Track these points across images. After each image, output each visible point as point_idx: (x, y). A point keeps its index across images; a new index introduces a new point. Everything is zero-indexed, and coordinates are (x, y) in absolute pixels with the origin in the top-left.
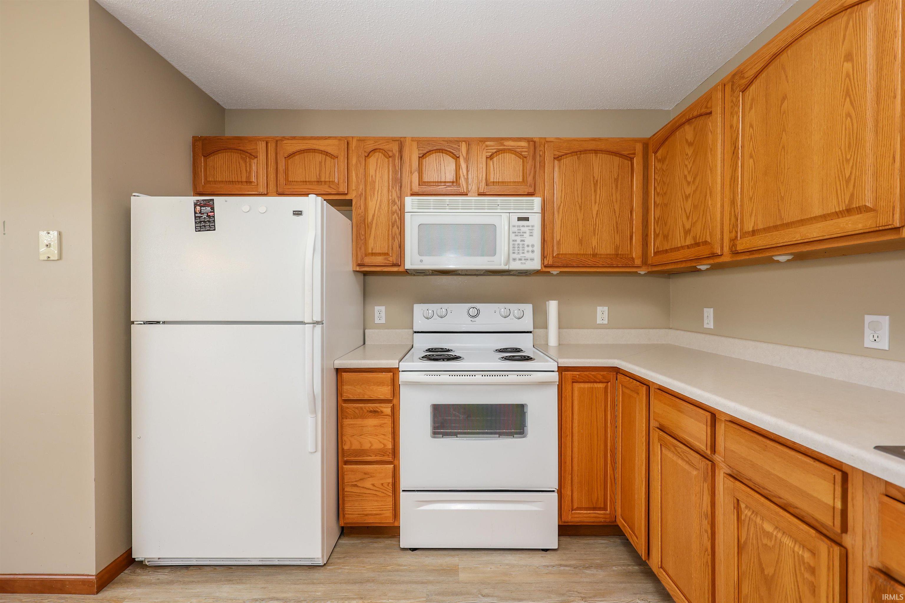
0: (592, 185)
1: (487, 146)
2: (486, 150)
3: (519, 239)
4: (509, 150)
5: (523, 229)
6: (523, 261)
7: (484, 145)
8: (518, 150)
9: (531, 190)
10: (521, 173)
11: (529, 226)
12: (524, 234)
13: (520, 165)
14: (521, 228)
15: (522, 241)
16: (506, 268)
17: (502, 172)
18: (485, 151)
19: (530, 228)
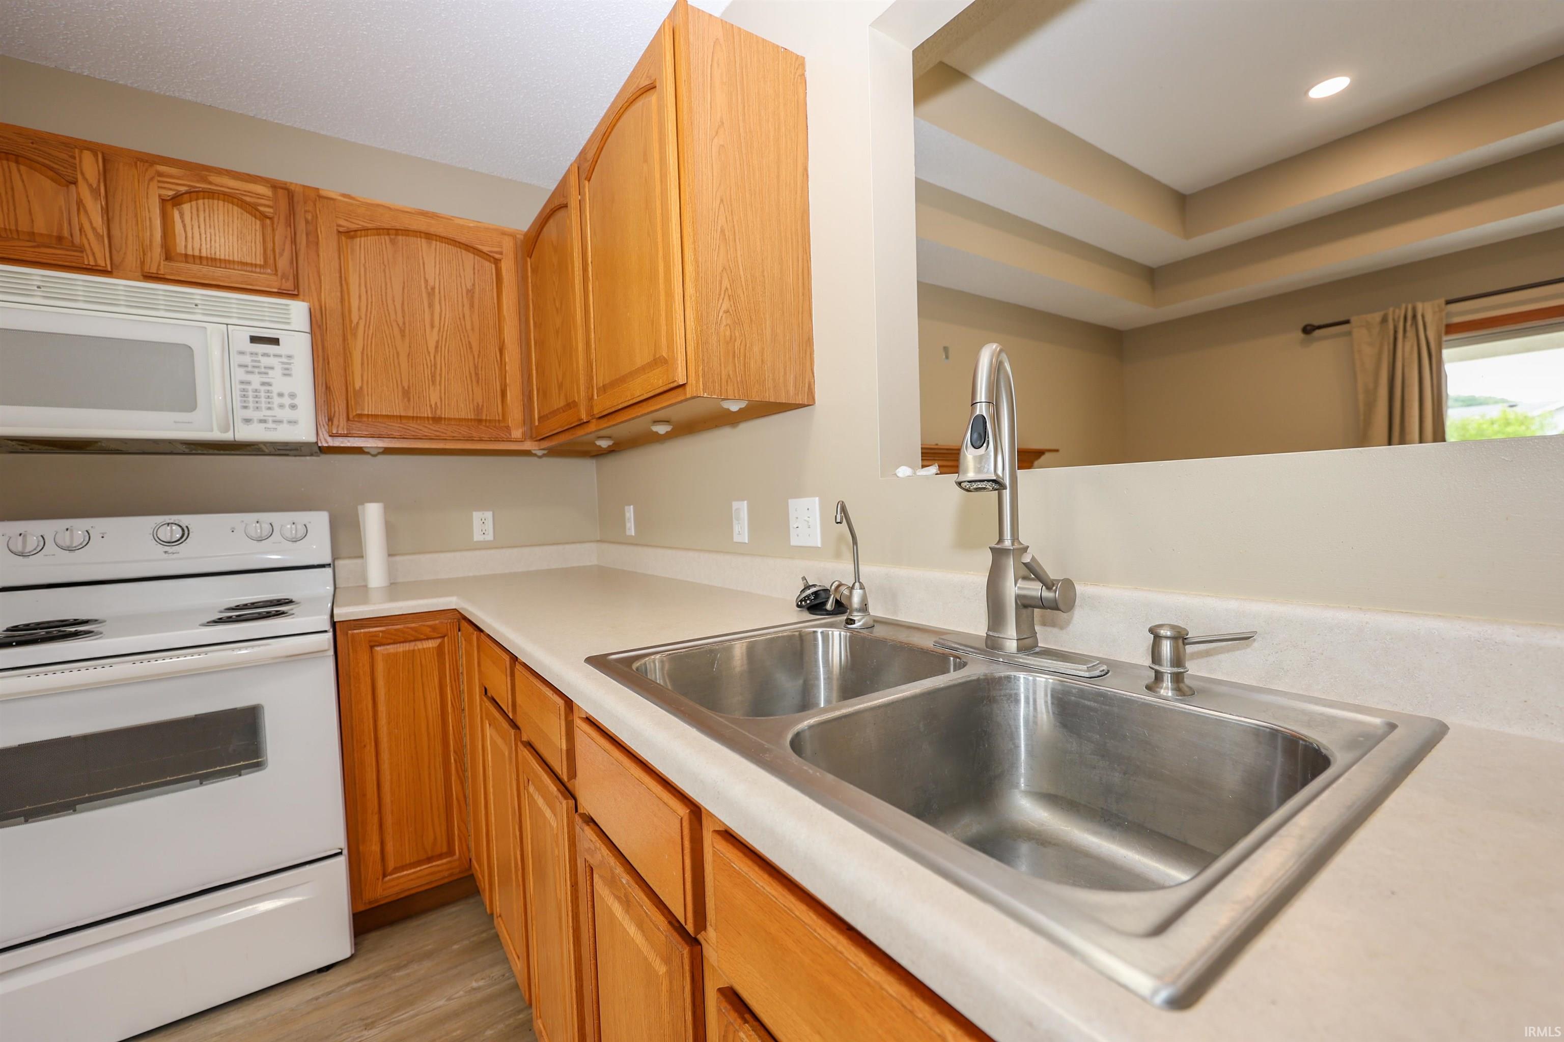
0: (425, 295)
1: (160, 174)
2: (159, 181)
3: (256, 380)
4: (225, 194)
5: (265, 361)
6: (270, 425)
7: (151, 172)
8: (248, 199)
9: (288, 285)
10: (258, 247)
11: (280, 356)
12: (270, 372)
13: (256, 230)
14: (260, 358)
15: (263, 384)
16: (228, 436)
17: (208, 239)
18: (155, 182)
19: (284, 360)
